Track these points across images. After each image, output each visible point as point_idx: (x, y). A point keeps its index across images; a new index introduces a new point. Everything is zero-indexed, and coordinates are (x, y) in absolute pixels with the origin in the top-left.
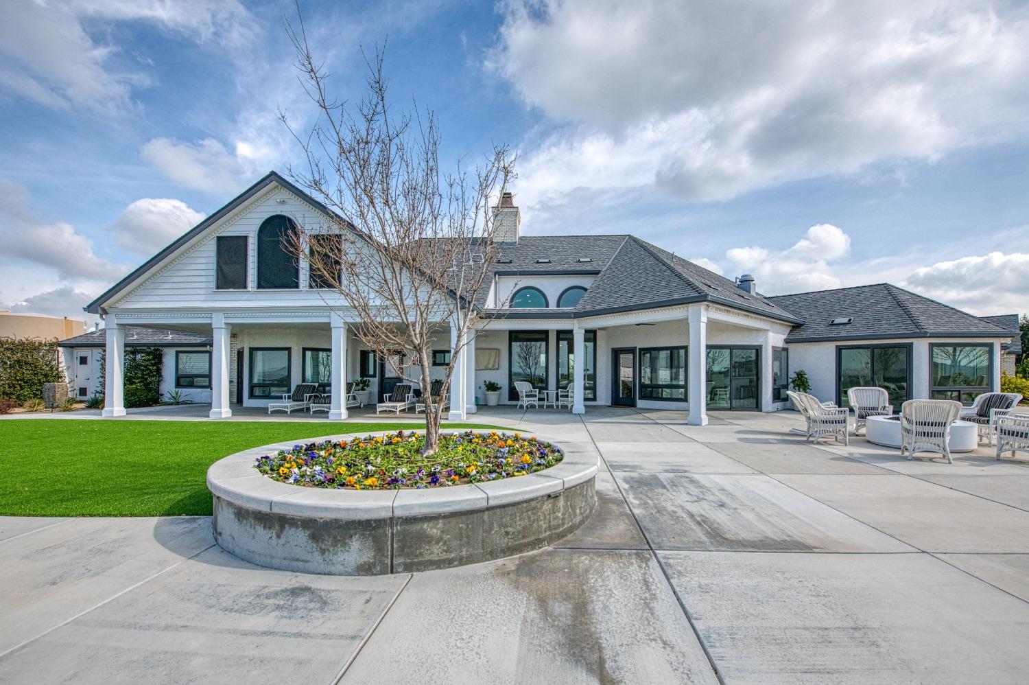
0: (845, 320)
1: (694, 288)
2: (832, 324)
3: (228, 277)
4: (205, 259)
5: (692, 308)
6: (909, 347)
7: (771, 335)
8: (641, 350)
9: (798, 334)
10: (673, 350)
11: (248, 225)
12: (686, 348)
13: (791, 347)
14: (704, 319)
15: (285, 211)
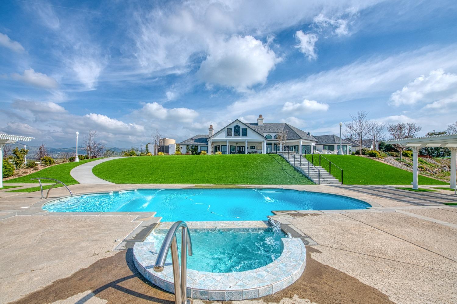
0: (325, 141)
1: (300, 137)
2: (323, 142)
3: (229, 135)
4: (225, 132)
5: (300, 140)
6: (334, 146)
7: (312, 144)
8: (290, 146)
9: (317, 143)
10: (295, 146)
11: (232, 127)
12: (298, 146)
13: (316, 145)
14: (302, 141)
15: (238, 125)
